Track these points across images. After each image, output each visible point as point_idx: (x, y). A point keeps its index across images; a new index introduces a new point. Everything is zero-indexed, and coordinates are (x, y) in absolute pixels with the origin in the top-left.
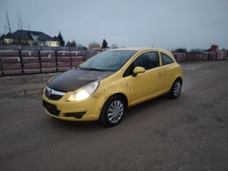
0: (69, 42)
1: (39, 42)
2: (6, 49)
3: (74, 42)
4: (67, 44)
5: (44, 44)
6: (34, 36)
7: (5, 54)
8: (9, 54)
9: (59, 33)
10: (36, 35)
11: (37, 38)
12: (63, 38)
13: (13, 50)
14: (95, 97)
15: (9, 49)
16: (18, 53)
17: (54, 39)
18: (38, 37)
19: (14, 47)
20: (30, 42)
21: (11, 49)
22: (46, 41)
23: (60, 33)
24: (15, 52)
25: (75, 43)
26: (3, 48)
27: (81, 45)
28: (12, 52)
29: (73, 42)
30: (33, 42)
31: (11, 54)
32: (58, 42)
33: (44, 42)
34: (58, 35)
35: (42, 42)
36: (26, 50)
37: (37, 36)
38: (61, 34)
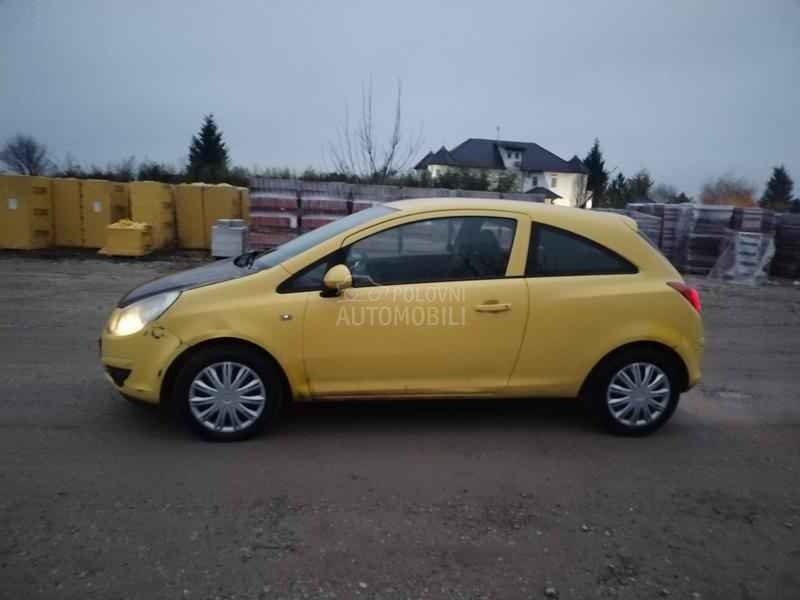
0: (620, 176)
1: (520, 176)
2: (318, 192)
3: (642, 177)
4: (614, 182)
5: (535, 183)
6: (509, 156)
7: (312, 206)
8: (321, 207)
9: (594, 146)
10: (513, 155)
11: (516, 164)
12: (603, 163)
13: (334, 197)
14: (153, 334)
15: (323, 193)
16: (346, 205)
17: (572, 166)
18: (520, 160)
19: (338, 189)
20: (494, 177)
21: (329, 193)
22: (541, 171)
23: (596, 148)
24: (338, 203)
25: (646, 179)
26: (310, 188)
27: (671, 188)
28: (328, 202)
29: (639, 176)
30: (503, 177)
31: (327, 207)
32: (580, 175)
33: (535, 175)
34: (590, 151)
35: (529, 176)
36: (366, 199)
37: (517, 157)
38: (599, 148)
